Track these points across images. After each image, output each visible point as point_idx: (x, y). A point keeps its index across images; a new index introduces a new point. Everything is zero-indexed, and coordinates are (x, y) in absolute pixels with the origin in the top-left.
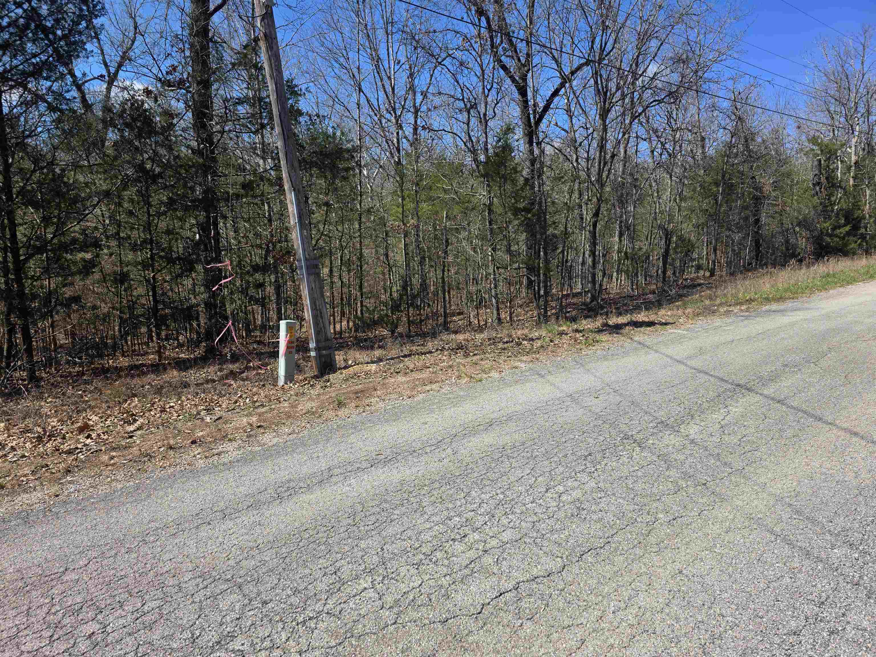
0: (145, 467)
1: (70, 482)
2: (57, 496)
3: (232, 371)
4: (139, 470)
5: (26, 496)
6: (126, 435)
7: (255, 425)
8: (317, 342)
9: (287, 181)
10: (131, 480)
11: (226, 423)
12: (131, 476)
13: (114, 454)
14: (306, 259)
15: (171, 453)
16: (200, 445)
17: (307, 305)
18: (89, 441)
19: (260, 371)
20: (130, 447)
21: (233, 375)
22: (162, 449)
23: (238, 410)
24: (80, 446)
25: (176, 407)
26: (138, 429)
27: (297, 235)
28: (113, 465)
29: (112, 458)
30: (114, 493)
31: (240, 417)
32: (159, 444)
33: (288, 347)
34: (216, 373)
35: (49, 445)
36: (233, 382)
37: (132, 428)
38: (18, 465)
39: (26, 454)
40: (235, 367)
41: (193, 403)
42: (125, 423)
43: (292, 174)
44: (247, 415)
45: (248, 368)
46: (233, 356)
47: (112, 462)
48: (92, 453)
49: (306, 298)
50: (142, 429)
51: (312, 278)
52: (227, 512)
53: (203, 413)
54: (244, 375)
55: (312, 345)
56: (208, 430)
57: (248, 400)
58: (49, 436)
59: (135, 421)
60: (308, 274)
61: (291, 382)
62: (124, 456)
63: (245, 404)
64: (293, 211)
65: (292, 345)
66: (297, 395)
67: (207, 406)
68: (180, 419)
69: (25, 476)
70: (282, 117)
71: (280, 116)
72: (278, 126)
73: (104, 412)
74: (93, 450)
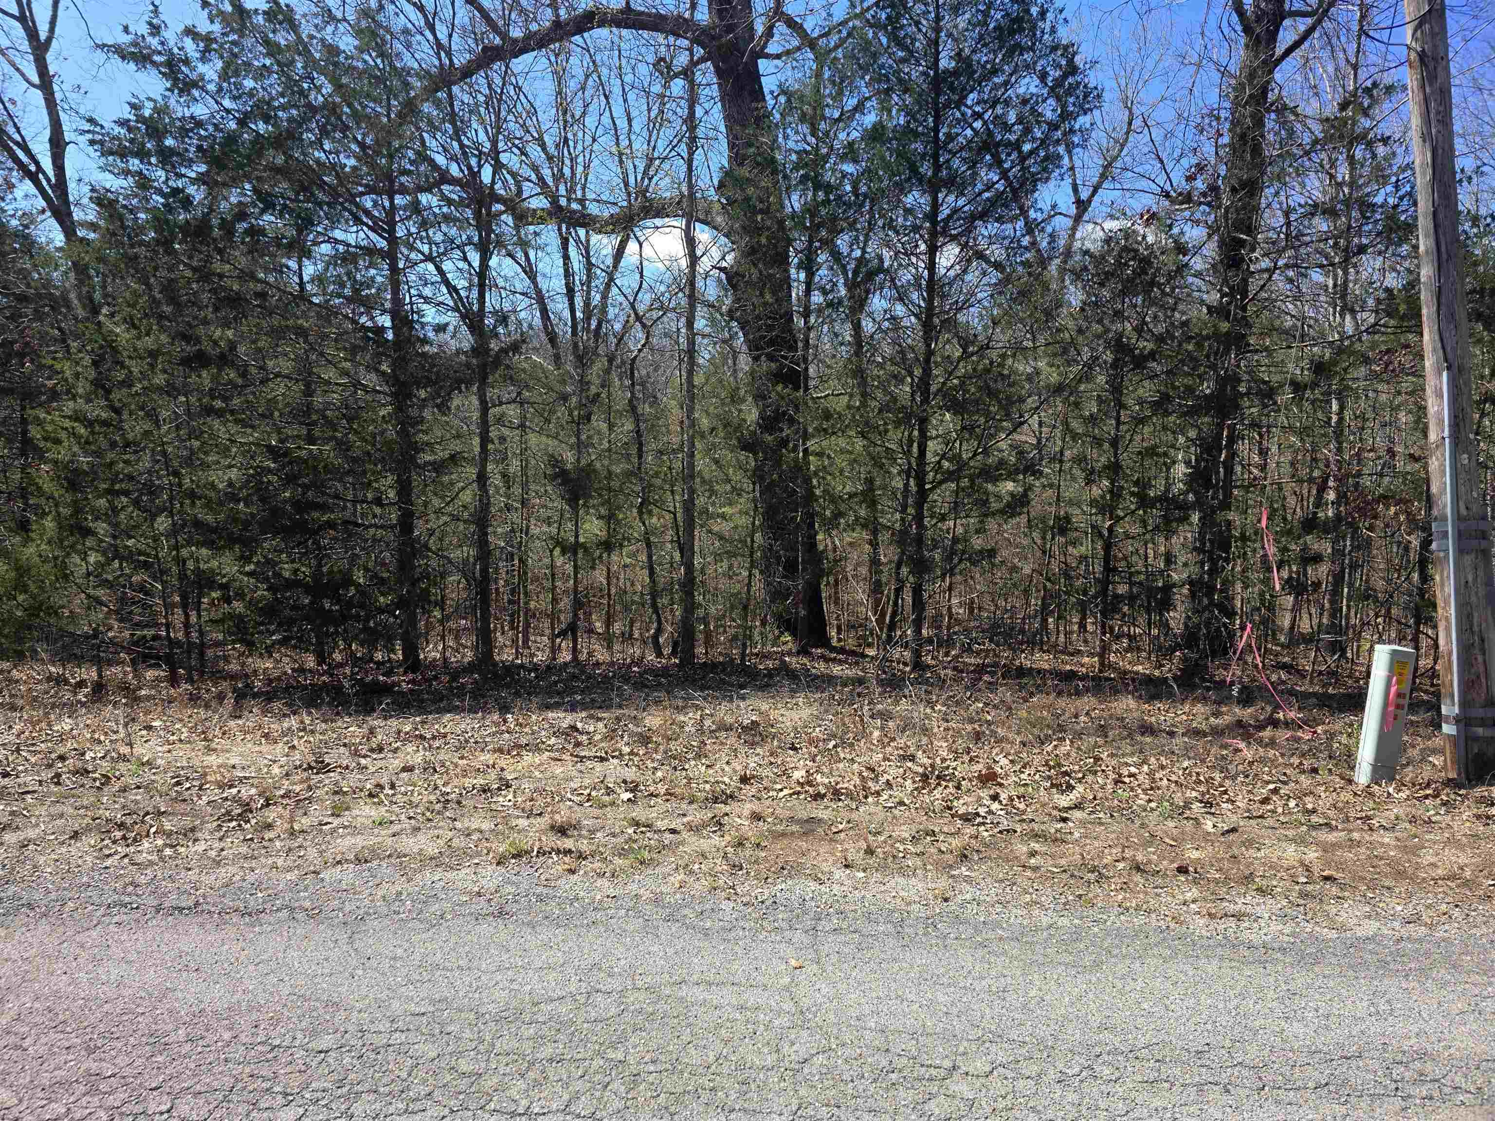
0: (1091, 895)
1: (968, 880)
2: (946, 900)
3: (1239, 724)
4: (1080, 896)
5: (901, 881)
6: (1055, 813)
7: (1316, 871)
8: (1464, 704)
9: (1434, 350)
10: (1066, 913)
11: (1249, 843)
12: (1065, 904)
13: (1036, 846)
14: (1459, 518)
15: (1138, 878)
16: (1195, 882)
17: (1447, 619)
18: (995, 806)
19: (1300, 734)
20: (1062, 841)
21: (1241, 728)
22: (1121, 865)
23: (1270, 822)
24: (982, 811)
25: (1140, 777)
26: (1078, 806)
27: (1442, 465)
28: (1036, 869)
29: (1033, 854)
31: (1279, 840)
32: (1114, 851)
33: (1386, 704)
34: (1207, 719)
35: (937, 793)
36: (1242, 745)
37: (1064, 801)
38: (894, 817)
39: (907, 802)
40: (1246, 713)
41: (1174, 778)
42: (1053, 785)
43: (1446, 335)
44: (1293, 840)
45: (1275, 723)
46: (1244, 689)
47: (1033, 861)
48: (1001, 832)
49: (1447, 602)
50: (1083, 809)
51: (1468, 559)
53: (1196, 806)
54: (1267, 733)
55: (1450, 709)
56: (1210, 849)
57: (1292, 803)
58: (938, 777)
59: (1070, 788)
60: (1461, 551)
61: (1389, 782)
62: (1053, 857)
63: (1287, 812)
64: (1440, 413)
65: (1401, 701)
66: (1413, 820)
67: (1203, 794)
68: (1152, 809)
69: (903, 841)
70: (1441, 216)
71: (1435, 214)
72: (1426, 236)
73: (1017, 753)
74: (1001, 827)
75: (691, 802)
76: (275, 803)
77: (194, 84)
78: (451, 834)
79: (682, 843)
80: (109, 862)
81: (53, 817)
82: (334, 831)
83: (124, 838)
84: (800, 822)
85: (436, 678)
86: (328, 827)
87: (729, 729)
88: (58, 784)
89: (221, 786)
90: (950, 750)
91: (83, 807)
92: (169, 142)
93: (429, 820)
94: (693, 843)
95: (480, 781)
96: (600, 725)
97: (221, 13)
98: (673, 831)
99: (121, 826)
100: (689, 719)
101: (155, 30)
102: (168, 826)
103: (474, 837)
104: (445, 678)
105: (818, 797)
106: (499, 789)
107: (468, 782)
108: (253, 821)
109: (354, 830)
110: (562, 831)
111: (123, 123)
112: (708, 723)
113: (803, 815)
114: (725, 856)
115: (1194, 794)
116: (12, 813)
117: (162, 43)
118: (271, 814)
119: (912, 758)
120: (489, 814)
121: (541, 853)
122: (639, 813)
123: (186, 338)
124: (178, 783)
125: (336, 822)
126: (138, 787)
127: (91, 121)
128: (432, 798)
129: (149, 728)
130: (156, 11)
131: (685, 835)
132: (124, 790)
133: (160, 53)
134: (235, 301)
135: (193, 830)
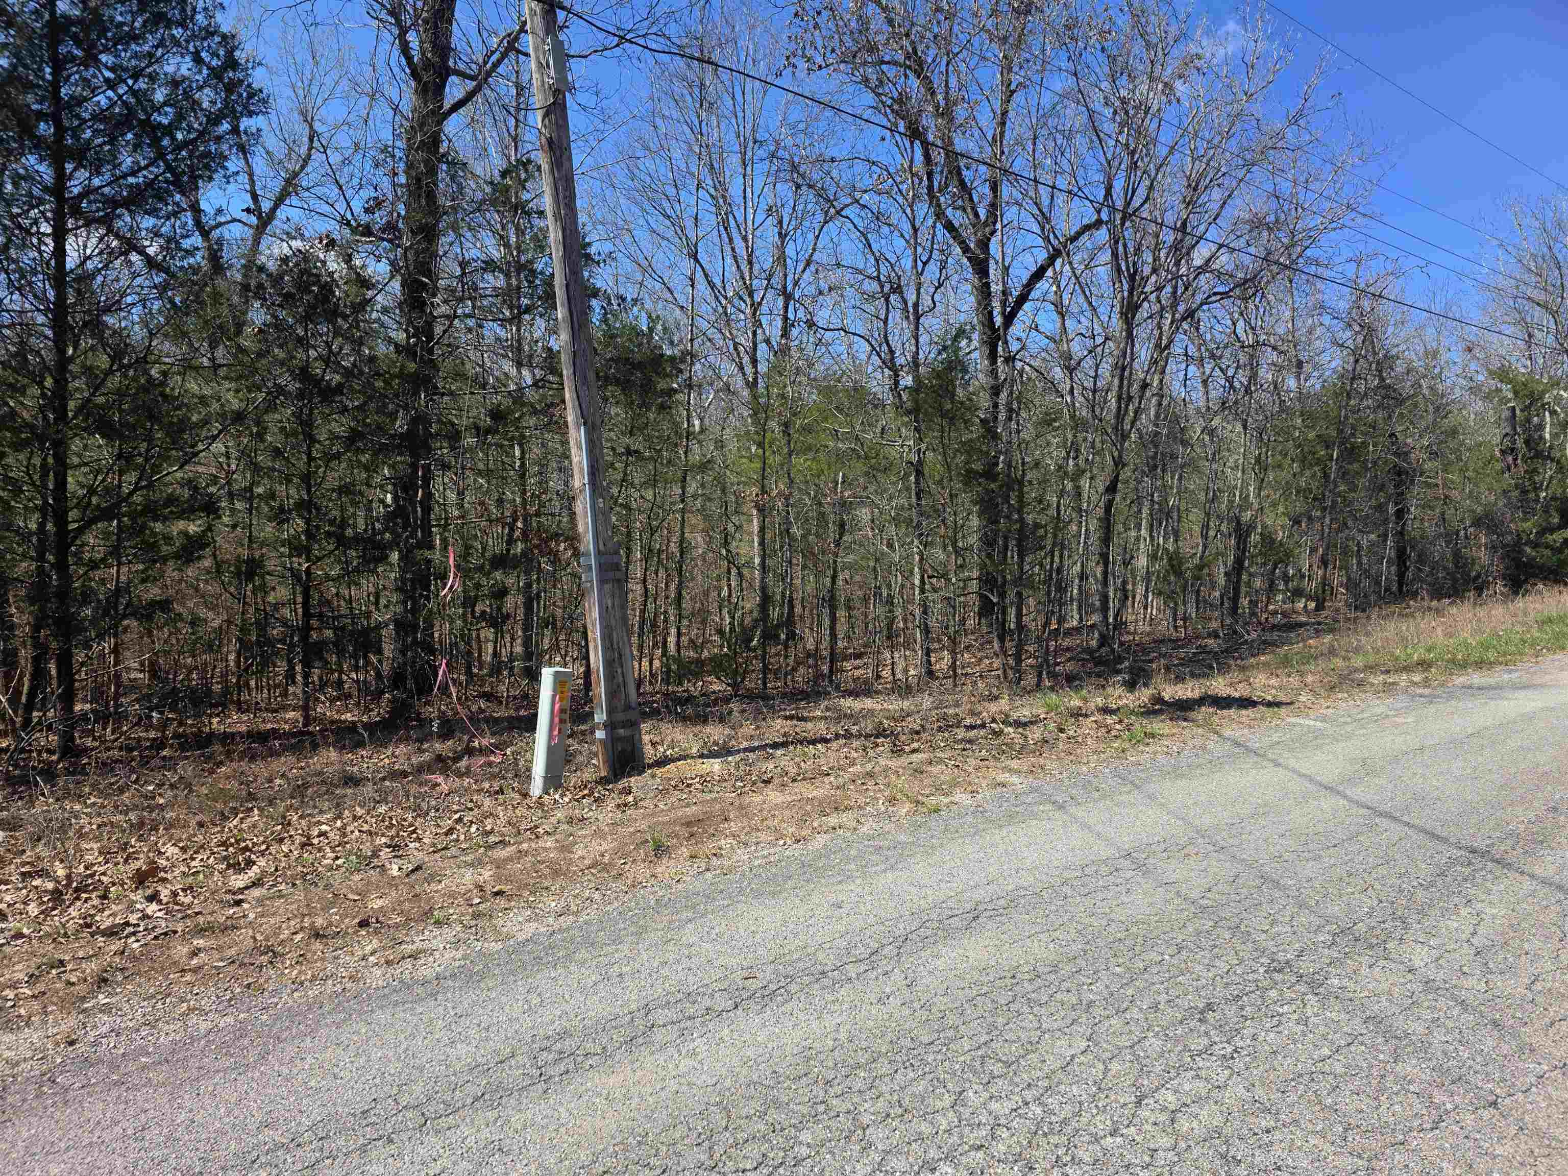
0: (262, 980)
1: (103, 1009)
2: (72, 1043)
3: (439, 758)
4: (248, 986)
5: (8, 1038)
6: (229, 897)
7: (488, 889)
8: (610, 712)
9: (573, 407)
10: (230, 1010)
11: (430, 879)
12: (230, 1000)
13: (199, 942)
14: (599, 553)
15: (317, 946)
16: (376, 932)
17: (595, 640)
18: (152, 908)
19: (492, 758)
20: (234, 927)
21: (442, 763)
22: (298, 937)
23: (454, 851)
24: (133, 918)
25: (331, 835)
26: (255, 884)
27: (585, 507)
28: (195, 970)
30: (192, 1043)
31: (459, 867)
32: (292, 923)
34: (409, 759)
35: (73, 910)
36: (440, 780)
37: (238, 881)
39: (25, 931)
40: (445, 747)
41: (366, 827)
42: (229, 866)
43: (582, 394)
44: (472, 865)
45: (470, 752)
46: (443, 724)
47: (195, 961)
48: (156, 938)
49: (594, 625)
50: (262, 885)
51: (608, 589)
52: (429, 1110)
53: (385, 853)
54: (463, 763)
55: (600, 717)
56: (394, 894)
57: (473, 829)
58: (77, 890)
59: (250, 863)
60: (602, 581)
61: (556, 790)
62: (219, 949)
63: (468, 838)
64: (581, 462)
65: (564, 716)
66: (570, 821)
67: (392, 838)
68: (339, 867)
69: (14, 985)
70: (571, 288)
71: (567, 286)
72: (562, 305)
73: (190, 837)
74: (159, 931)
115: (384, 840)
119: (43, 873)
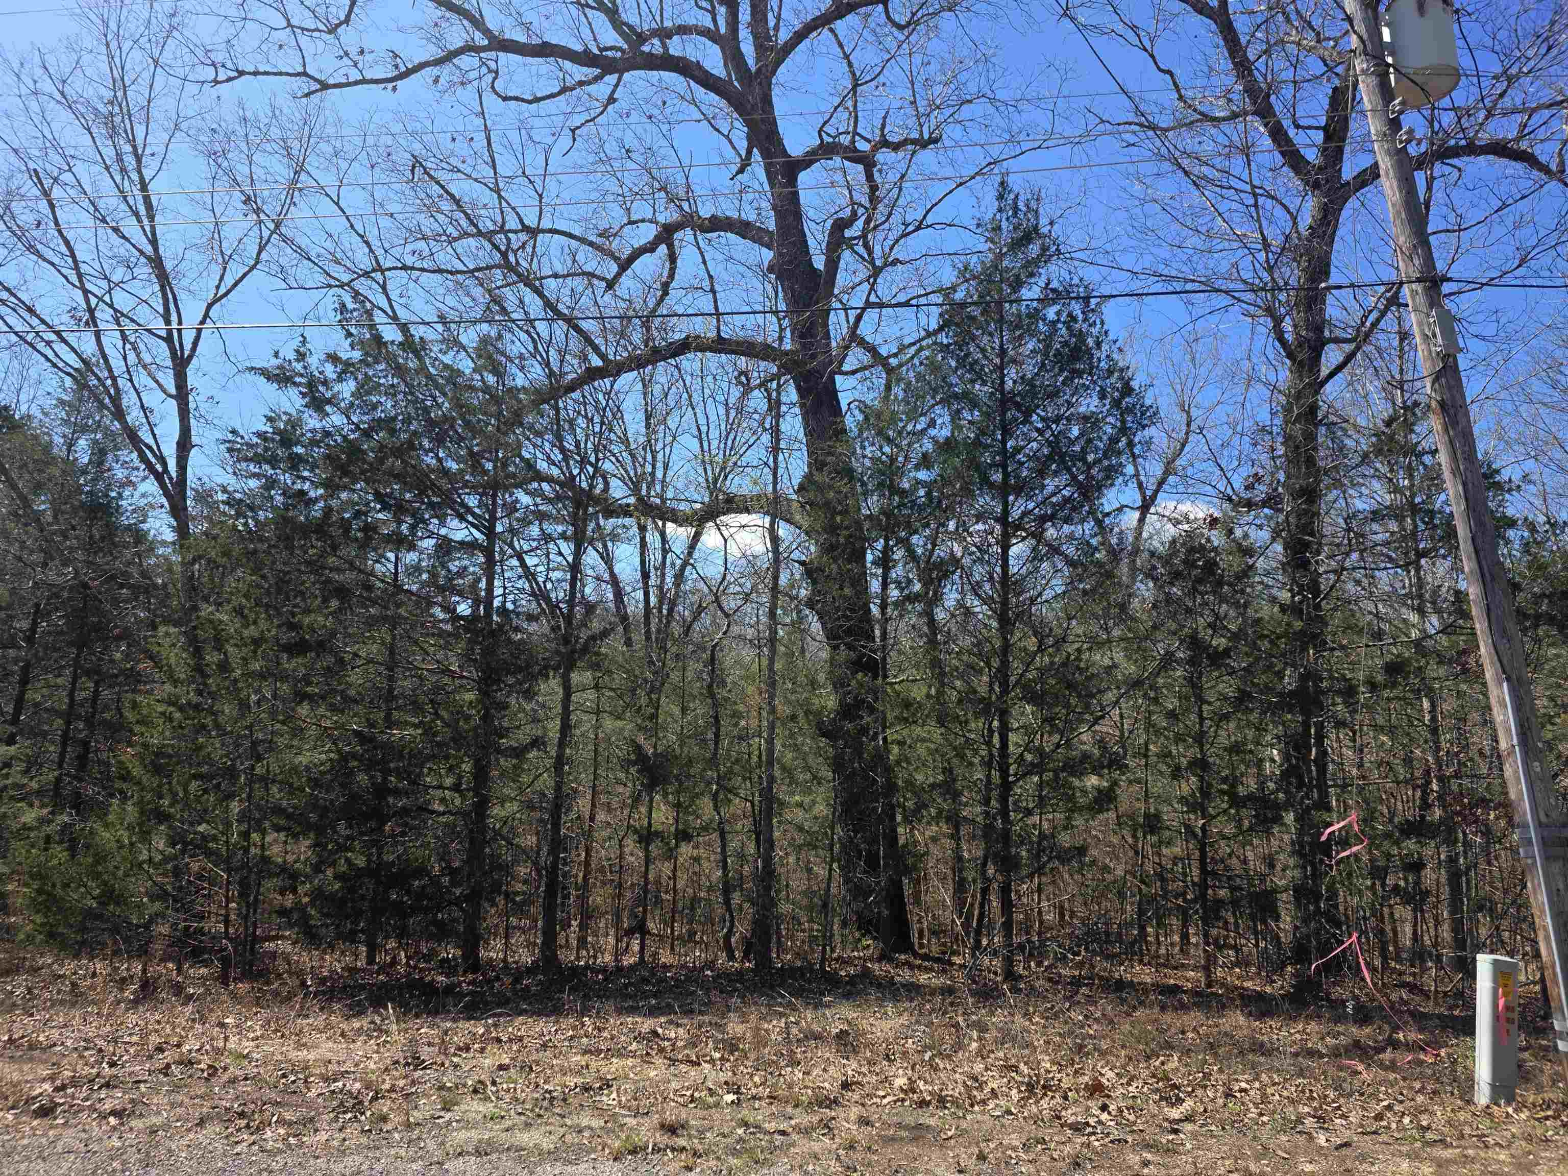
3: (1357, 1044)
6: (1166, 1124)
9: (1492, 663)
11: (1362, 1158)
13: (1149, 1156)
14: (1540, 825)
17: (1545, 929)
18: (1104, 1116)
19: (1422, 1057)
20: (1175, 1152)
21: (1358, 1049)
23: (1384, 1138)
24: (1092, 1121)
25: (1252, 1093)
26: (1187, 1119)
27: (1516, 772)
29: (1146, 1163)
31: (1393, 1155)
32: (1227, 1162)
33: (1496, 1017)
34: (1322, 1039)
35: (1044, 1103)
36: (1361, 1068)
37: (1175, 1113)
38: (1003, 1126)
39: (1013, 1110)
40: (1364, 1033)
41: (1285, 1093)
42: (1161, 1098)
43: (1501, 648)
44: (1408, 1155)
45: (1395, 1045)
46: (1359, 1008)
48: (1112, 1142)
49: (1543, 911)
50: (1194, 1122)
51: (1556, 867)
53: (1309, 1122)
54: (1387, 1056)
55: (1562, 1024)
56: (1324, 1162)
57: (1406, 1120)
58: (1044, 1087)
59: (1180, 1101)
60: (1548, 858)
61: (1508, 1103)
62: (1166, 1166)
63: (1401, 1128)
64: (1507, 721)
65: (1510, 1015)
66: (1529, 1139)
67: (1315, 1109)
68: (1264, 1124)
69: (1014, 1149)
70: (1479, 542)
71: (1473, 539)
72: (1469, 559)
73: (1123, 1067)
74: (1112, 1137)
75: (796, 1106)
76: (383, 1097)
77: (329, 402)
78: (562, 1130)
79: (793, 1144)
80: (238, 1149)
81: (173, 1105)
82: (449, 1123)
83: (248, 1126)
84: (907, 1128)
85: (497, 978)
86: (441, 1121)
87: (817, 1037)
88: (166, 1075)
89: (326, 1079)
90: (1053, 1063)
91: (197, 1096)
92: (299, 450)
93: (539, 1116)
94: (803, 1146)
95: (580, 1080)
96: (681, 1031)
97: (361, 342)
98: (783, 1133)
99: (242, 1115)
100: (774, 1027)
101: (301, 356)
102: (288, 1116)
103: (586, 1134)
104: (507, 980)
105: (923, 1104)
106: (601, 1088)
107: (571, 1081)
108: (368, 1113)
109: (467, 1125)
110: (672, 1129)
111: (260, 435)
112: (794, 1030)
113: (910, 1120)
114: (838, 1158)
115: (1307, 1109)
116: (132, 1101)
117: (305, 368)
118: (384, 1106)
119: (1015, 1069)
120: (596, 1113)
121: (657, 1150)
122: (745, 1113)
123: (292, 626)
124: (284, 1076)
125: (448, 1116)
126: (246, 1079)
127: (234, 432)
128: (536, 1095)
129: (222, 1025)
130: (304, 342)
131: (795, 1137)
132: (233, 1081)
133: (302, 375)
134: (342, 592)
135: (312, 1120)
